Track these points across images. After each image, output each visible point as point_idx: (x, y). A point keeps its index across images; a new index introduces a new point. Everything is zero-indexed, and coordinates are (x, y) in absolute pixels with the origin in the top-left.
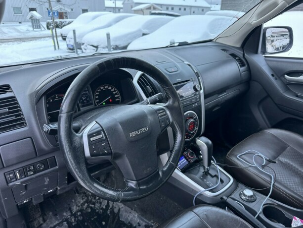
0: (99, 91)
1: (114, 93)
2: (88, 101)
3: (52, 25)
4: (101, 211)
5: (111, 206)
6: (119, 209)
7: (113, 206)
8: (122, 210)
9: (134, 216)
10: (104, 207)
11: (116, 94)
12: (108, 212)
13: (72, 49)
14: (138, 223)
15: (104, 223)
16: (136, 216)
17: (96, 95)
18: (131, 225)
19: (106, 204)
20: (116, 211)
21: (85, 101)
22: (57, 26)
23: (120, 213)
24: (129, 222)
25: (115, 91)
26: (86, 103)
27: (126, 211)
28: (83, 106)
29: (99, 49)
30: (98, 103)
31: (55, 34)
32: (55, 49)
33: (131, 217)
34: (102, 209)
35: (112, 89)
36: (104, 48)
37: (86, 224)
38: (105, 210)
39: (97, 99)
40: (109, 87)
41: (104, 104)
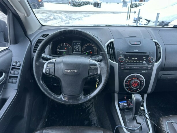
0: (86, 46)
1: (95, 49)
2: (79, 50)
3: (133, 5)
4: (84, 107)
5: (90, 108)
6: (92, 112)
7: (91, 108)
8: (93, 112)
9: (95, 119)
10: (87, 107)
11: (95, 50)
12: (87, 110)
13: (135, 21)
14: (94, 124)
15: (81, 113)
16: (96, 119)
17: (84, 48)
18: (91, 122)
19: (88, 106)
20: (90, 111)
21: (77, 50)
22: (136, 6)
23: (91, 114)
24: (91, 121)
25: (95, 48)
26: (77, 51)
27: (94, 115)
28: (75, 52)
29: (150, 23)
30: (83, 52)
31: (129, 11)
32: (127, 20)
33: (94, 118)
34: (85, 107)
35: (94, 46)
36: (153, 22)
37: (75, 109)
38: (86, 108)
39: (83, 50)
40: (92, 45)
41: (87, 53)
